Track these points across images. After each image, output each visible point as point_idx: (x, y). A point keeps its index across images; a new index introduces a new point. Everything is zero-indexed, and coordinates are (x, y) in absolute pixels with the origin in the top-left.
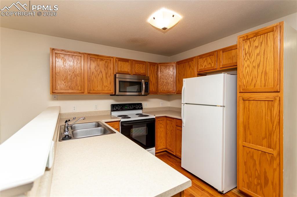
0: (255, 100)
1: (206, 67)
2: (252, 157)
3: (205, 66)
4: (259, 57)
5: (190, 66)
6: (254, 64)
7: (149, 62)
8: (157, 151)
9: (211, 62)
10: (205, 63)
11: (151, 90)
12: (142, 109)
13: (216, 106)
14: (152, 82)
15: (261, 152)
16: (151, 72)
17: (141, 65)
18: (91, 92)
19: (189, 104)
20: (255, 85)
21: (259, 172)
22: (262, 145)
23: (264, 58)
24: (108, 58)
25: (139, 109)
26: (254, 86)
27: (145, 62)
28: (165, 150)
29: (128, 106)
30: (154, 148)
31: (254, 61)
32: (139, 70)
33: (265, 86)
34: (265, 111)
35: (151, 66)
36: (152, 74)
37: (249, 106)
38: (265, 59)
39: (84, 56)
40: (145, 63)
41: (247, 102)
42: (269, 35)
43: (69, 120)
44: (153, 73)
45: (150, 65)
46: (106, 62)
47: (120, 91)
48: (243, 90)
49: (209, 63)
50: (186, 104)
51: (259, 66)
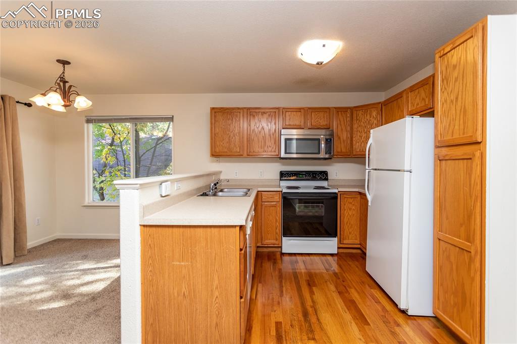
0: (452, 158)
1: (418, 107)
2: (448, 257)
3: (418, 104)
4: (457, 83)
5: (399, 107)
6: (452, 97)
7: (335, 108)
8: (341, 246)
9: (425, 97)
10: (418, 100)
11: (339, 150)
12: (326, 179)
13: (399, 171)
14: (341, 138)
15: (458, 248)
16: (339, 122)
17: (321, 114)
18: (250, 154)
19: (378, 169)
20: (453, 132)
21: (456, 284)
22: (460, 236)
23: (463, 83)
24: (271, 110)
25: (321, 179)
26: (451, 135)
27: (329, 108)
28: (359, 246)
29: (304, 174)
30: (336, 239)
31: (452, 91)
32: (317, 121)
33: (464, 134)
34: (464, 176)
35: (340, 113)
36: (341, 125)
37: (445, 170)
38: (464, 86)
39: (243, 111)
40: (328, 110)
41: (444, 162)
42: (468, 43)
43: (217, 183)
44: (342, 123)
45: (338, 112)
46: (269, 115)
47: (286, 153)
48: (439, 142)
49: (423, 99)
50: (376, 169)
51: (457, 98)
